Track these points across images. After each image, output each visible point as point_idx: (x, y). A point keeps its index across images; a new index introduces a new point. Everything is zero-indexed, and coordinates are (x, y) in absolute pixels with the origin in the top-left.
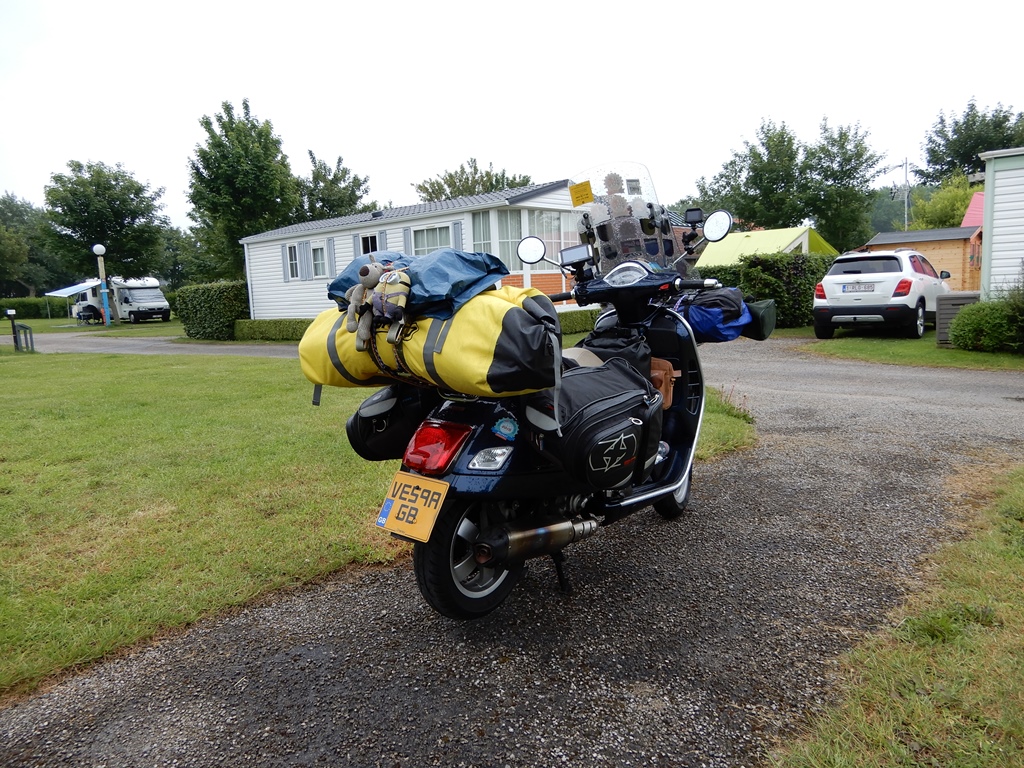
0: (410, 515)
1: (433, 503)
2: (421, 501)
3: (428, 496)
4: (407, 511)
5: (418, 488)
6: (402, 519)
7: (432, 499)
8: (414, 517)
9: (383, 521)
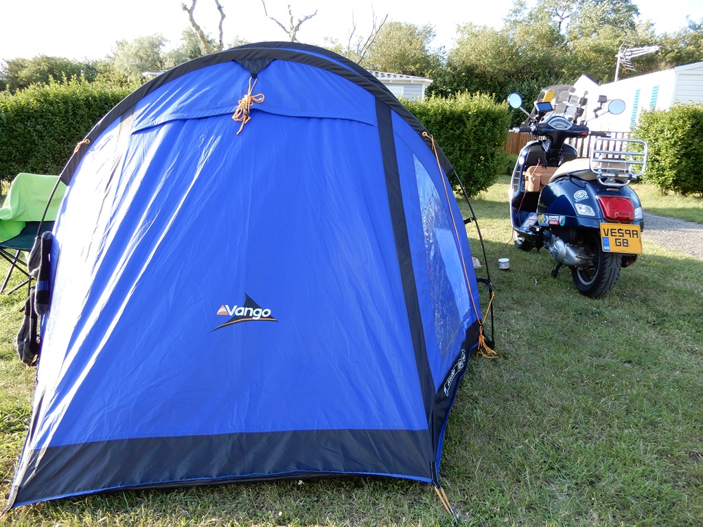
0: (624, 243)
1: (635, 236)
2: (627, 236)
4: (621, 241)
5: (620, 229)
6: (620, 245)
7: (633, 234)
8: (627, 243)
9: (608, 248)
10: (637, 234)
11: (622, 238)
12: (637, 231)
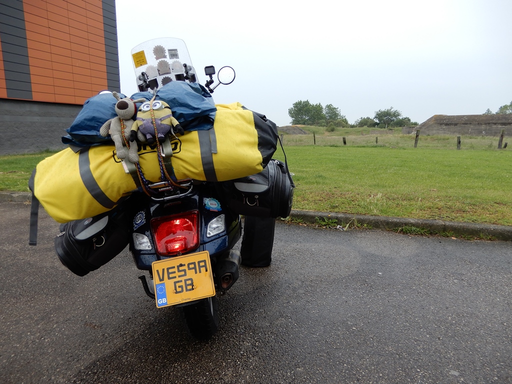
0: (186, 285)
3: (194, 267)
4: (183, 284)
5: (181, 265)
6: (182, 291)
7: (200, 267)
8: (192, 284)
9: (164, 301)
10: (205, 266)
11: (183, 279)
12: (205, 261)
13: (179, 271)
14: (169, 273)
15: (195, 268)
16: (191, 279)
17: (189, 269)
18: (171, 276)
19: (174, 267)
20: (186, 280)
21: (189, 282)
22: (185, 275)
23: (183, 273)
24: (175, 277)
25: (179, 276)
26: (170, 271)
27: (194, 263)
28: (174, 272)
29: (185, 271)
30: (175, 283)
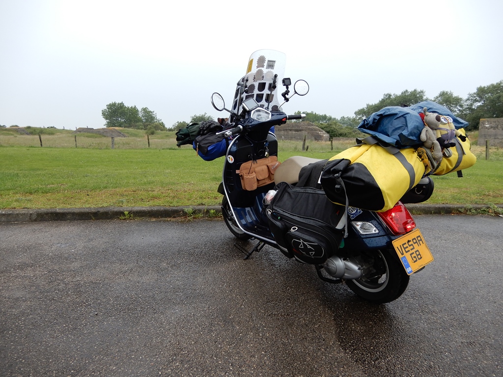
0: (418, 255)
1: (421, 242)
2: (416, 246)
4: (414, 255)
5: (409, 241)
6: (417, 260)
9: (410, 269)
10: (421, 240)
11: (413, 251)
12: (419, 236)
13: (410, 246)
14: (405, 248)
15: (416, 242)
16: (418, 251)
17: (414, 243)
18: (407, 250)
19: (405, 244)
20: (416, 252)
21: (418, 253)
22: (414, 248)
23: (412, 247)
24: (409, 251)
25: (411, 249)
26: (405, 246)
27: (415, 239)
28: (407, 247)
29: (412, 245)
30: (411, 254)
